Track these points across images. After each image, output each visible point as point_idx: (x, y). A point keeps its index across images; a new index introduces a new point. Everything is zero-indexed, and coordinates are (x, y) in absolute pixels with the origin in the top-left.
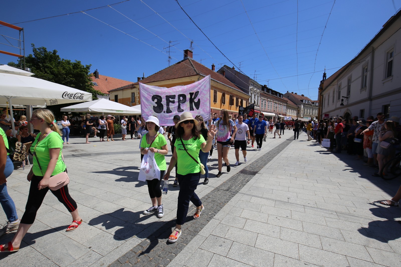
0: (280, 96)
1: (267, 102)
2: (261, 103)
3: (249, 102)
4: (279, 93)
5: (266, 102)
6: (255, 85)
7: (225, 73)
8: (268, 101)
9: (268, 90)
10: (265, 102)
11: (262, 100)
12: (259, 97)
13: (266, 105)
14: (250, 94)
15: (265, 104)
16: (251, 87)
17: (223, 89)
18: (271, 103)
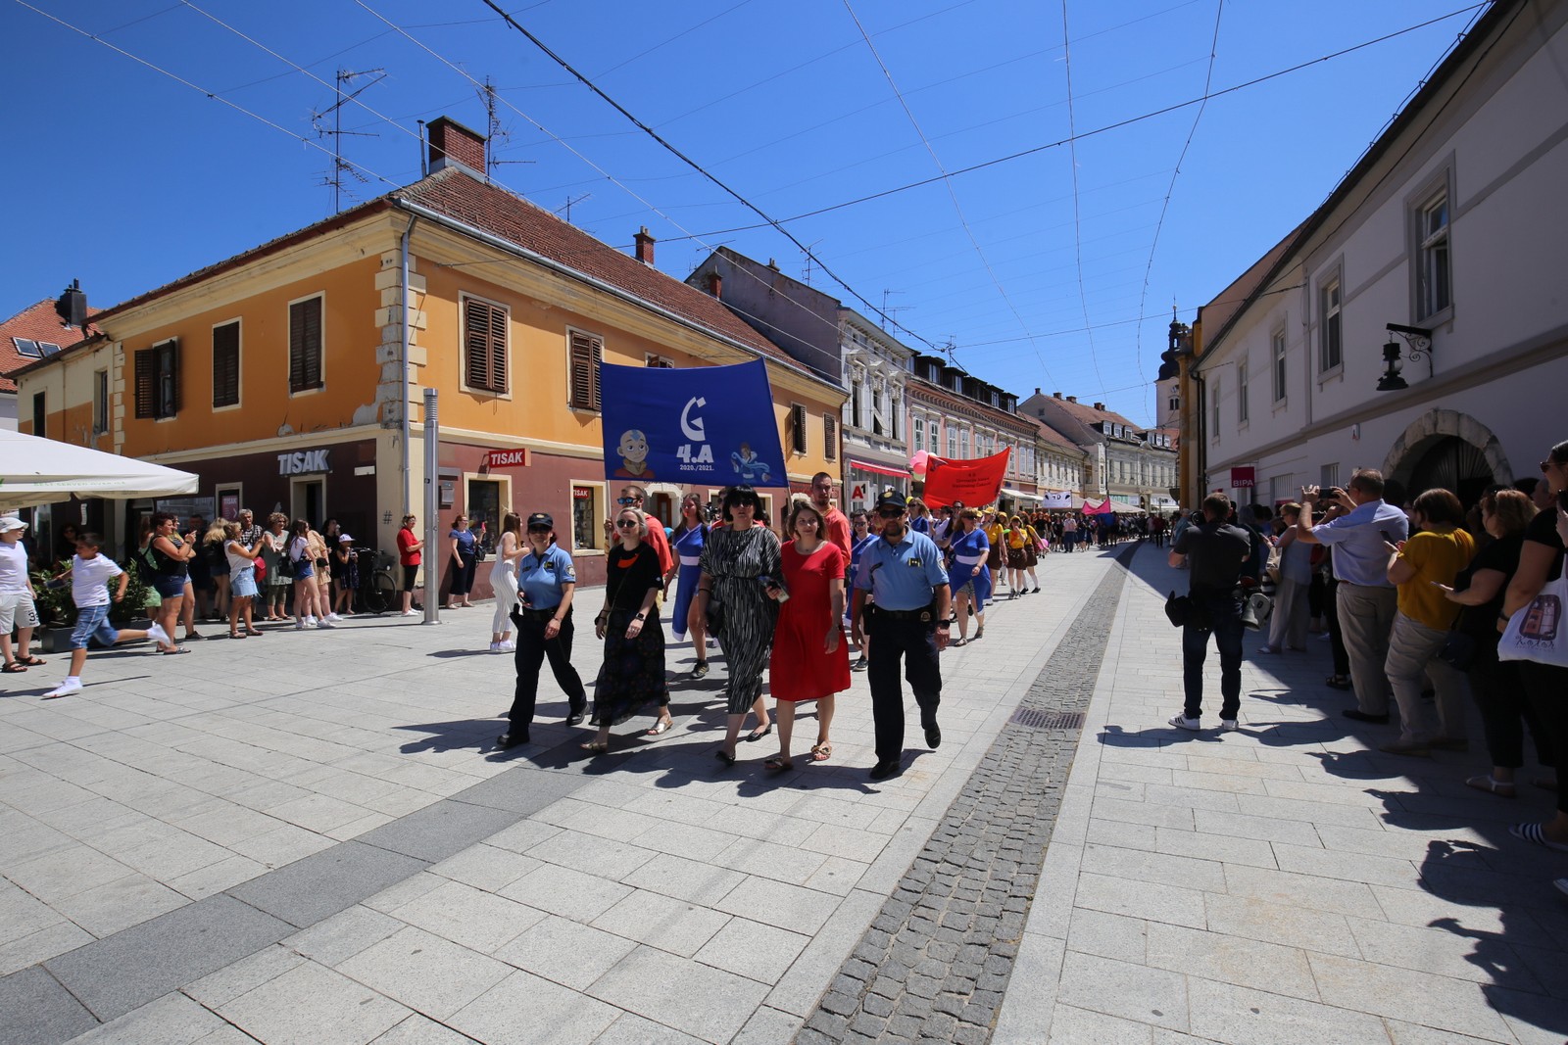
0: (1004, 405)
1: (945, 426)
2: (915, 431)
3: (845, 421)
4: (999, 391)
5: (940, 427)
6: (877, 345)
7: (719, 284)
8: (947, 424)
9: (948, 375)
10: (934, 429)
11: (919, 416)
12: (901, 406)
13: (939, 440)
14: (847, 385)
15: (934, 438)
16: (854, 352)
17: (655, 339)
18: (962, 431)
